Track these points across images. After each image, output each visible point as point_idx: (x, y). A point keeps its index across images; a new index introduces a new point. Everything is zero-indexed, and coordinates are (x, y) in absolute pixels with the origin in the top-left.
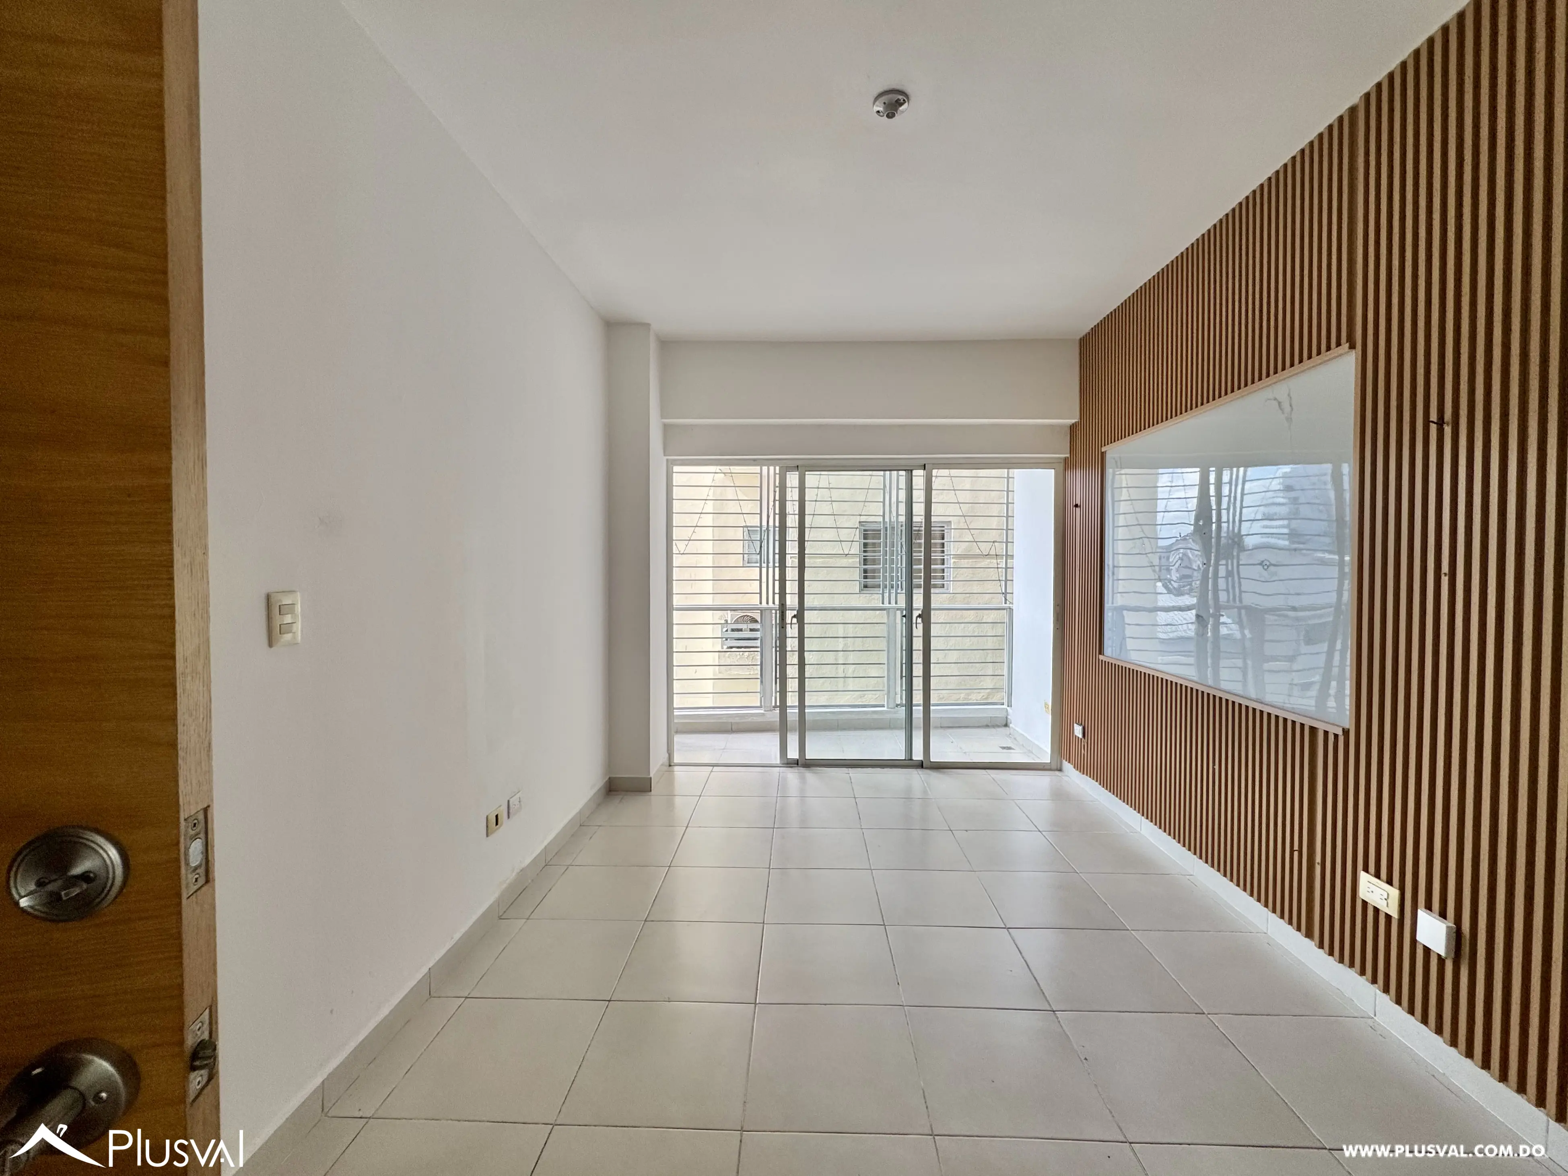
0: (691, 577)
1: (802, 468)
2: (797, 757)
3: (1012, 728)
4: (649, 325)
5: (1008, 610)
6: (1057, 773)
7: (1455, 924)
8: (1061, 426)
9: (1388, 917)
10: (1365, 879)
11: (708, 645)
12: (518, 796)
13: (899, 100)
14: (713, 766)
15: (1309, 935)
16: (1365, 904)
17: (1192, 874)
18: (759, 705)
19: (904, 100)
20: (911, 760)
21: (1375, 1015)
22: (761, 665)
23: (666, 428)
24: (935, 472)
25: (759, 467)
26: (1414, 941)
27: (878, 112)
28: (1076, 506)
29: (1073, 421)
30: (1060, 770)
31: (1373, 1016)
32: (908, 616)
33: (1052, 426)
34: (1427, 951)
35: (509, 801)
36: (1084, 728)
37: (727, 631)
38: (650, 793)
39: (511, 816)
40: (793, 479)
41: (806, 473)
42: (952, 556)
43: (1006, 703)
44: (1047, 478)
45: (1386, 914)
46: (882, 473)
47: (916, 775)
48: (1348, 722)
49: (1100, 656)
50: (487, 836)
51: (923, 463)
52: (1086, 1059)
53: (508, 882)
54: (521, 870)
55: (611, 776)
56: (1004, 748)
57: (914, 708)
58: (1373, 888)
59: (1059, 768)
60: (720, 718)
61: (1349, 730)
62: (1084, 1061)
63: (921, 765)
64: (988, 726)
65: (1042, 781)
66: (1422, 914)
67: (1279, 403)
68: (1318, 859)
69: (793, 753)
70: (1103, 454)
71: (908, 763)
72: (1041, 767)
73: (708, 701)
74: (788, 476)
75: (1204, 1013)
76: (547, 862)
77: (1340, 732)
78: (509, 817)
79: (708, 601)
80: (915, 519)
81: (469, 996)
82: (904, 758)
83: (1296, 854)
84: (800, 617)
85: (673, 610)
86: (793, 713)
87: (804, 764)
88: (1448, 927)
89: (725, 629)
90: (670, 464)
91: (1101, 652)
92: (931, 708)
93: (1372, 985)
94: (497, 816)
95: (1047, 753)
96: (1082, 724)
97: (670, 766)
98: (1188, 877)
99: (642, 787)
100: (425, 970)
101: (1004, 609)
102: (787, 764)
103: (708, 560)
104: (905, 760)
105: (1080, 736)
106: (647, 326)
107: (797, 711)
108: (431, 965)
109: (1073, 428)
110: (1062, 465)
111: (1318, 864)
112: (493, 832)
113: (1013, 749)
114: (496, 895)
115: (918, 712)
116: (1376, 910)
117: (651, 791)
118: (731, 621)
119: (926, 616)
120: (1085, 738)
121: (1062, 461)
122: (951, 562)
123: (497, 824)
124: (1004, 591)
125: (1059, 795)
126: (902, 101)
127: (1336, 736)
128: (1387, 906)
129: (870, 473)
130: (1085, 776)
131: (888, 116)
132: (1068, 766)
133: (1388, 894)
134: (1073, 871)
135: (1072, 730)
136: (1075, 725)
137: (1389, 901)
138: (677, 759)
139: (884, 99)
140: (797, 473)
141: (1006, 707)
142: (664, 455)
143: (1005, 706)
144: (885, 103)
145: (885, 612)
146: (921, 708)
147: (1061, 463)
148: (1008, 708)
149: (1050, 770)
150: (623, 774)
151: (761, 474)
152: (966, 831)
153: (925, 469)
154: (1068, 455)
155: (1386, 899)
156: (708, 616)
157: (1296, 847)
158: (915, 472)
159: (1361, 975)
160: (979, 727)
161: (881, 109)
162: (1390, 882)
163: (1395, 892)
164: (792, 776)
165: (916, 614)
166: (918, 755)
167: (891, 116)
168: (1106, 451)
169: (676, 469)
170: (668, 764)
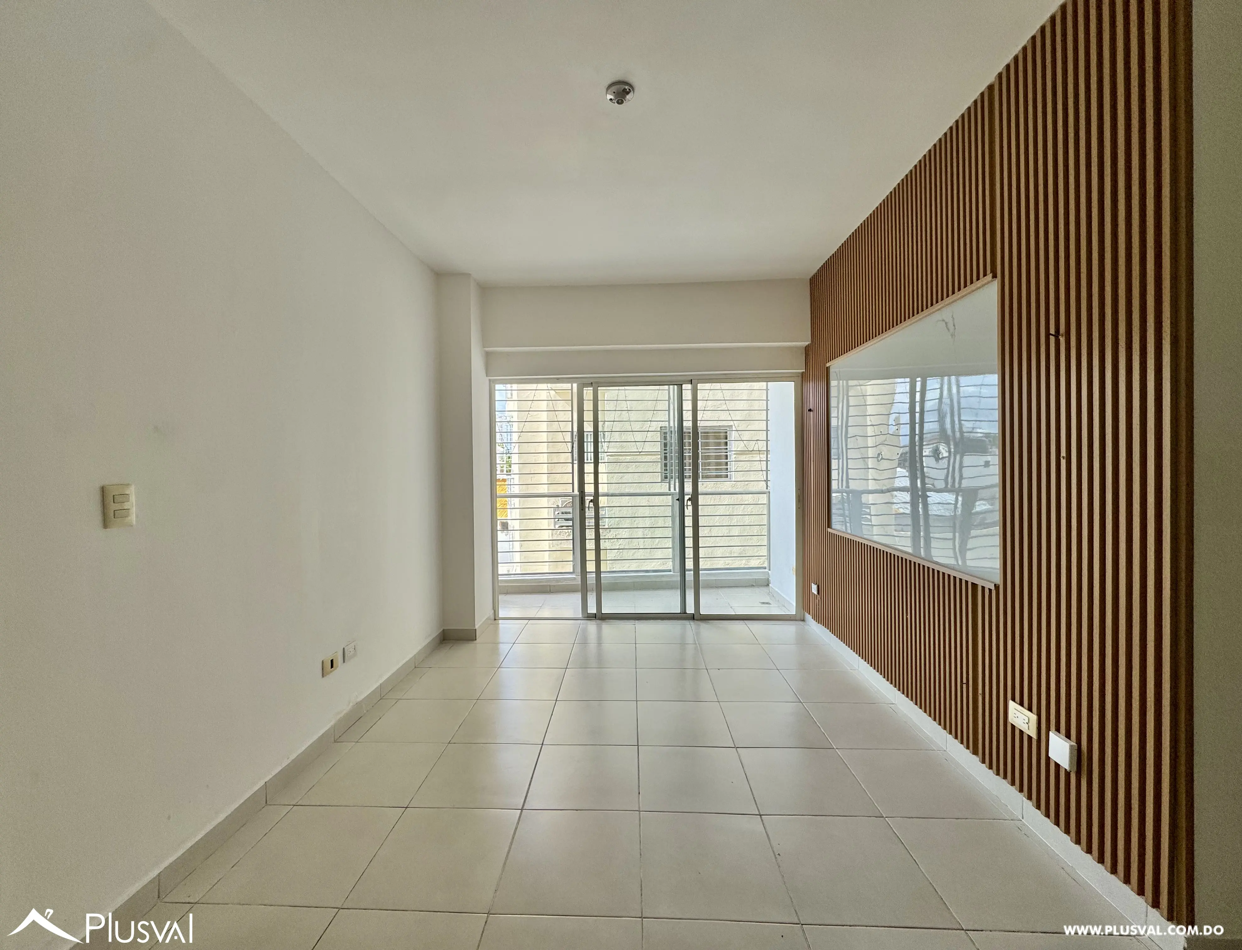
0: (530, 471)
1: (595, 384)
2: (595, 612)
3: (771, 587)
4: (470, 274)
5: (768, 494)
6: (801, 623)
7: (1076, 743)
8: (797, 348)
9: (1030, 738)
10: (1013, 706)
11: (545, 524)
12: (353, 645)
13: (625, 89)
14: (529, 620)
15: (975, 752)
16: (1013, 727)
17: (894, 703)
18: (572, 571)
19: (629, 90)
20: (685, 613)
21: (1023, 818)
22: (573, 539)
23: (488, 356)
24: (700, 386)
25: (570, 384)
26: (1048, 759)
27: (611, 99)
28: (810, 410)
29: (807, 343)
30: (803, 620)
31: (1021, 819)
32: (681, 500)
33: (790, 348)
34: (1057, 766)
35: (344, 649)
36: (818, 586)
37: (558, 514)
38: (475, 642)
39: (346, 661)
40: (588, 393)
41: (599, 388)
42: (733, 452)
43: (768, 568)
44: (788, 389)
45: (1028, 735)
46: (666, 387)
47: (690, 626)
48: (999, 580)
49: (828, 529)
50: (323, 676)
51: (690, 378)
52: (779, 854)
53: (345, 712)
54: (357, 704)
55: (445, 628)
56: (763, 603)
57: (687, 572)
58: (1018, 714)
59: (802, 619)
60: (540, 582)
61: (999, 586)
62: (777, 856)
63: (692, 617)
64: (753, 586)
65: (789, 630)
66: (1053, 735)
67: (946, 323)
68: (980, 691)
69: (592, 610)
70: (828, 369)
71: (683, 616)
72: (788, 618)
73: (546, 569)
74: (585, 392)
75: (883, 817)
76: (382, 696)
77: (993, 588)
78: (344, 662)
79: (544, 489)
80: (685, 424)
81: (297, 804)
82: (680, 612)
83: (964, 686)
84: (595, 501)
85: (497, 498)
86: (591, 578)
87: (600, 617)
88: (1071, 746)
89: (557, 513)
90: (492, 383)
91: (829, 526)
92: (700, 572)
93: (1020, 793)
94: (332, 661)
95: (793, 605)
96: (817, 583)
97: (495, 620)
98: (890, 705)
99: (468, 636)
100: (262, 783)
101: (765, 493)
102: (588, 617)
103: (544, 458)
104: (680, 613)
105: (816, 593)
106: (466, 275)
107: (595, 576)
108: (267, 779)
109: (807, 349)
110: (800, 378)
111: (980, 694)
112: (328, 673)
113: (770, 604)
114: (332, 723)
115: (690, 576)
116: (1021, 732)
117: (476, 639)
118: (562, 505)
119: (694, 499)
120: (819, 595)
121: (800, 375)
122: (732, 457)
123: (332, 667)
124: (765, 479)
125: (802, 640)
126: (628, 90)
127: (990, 590)
128: (1029, 729)
129: (657, 387)
130: (819, 624)
131: (618, 103)
132: (809, 617)
133: (1029, 719)
134: (798, 701)
135: (810, 588)
136: (812, 584)
137: (1029, 724)
138: (502, 614)
139: (614, 88)
140: (592, 388)
141: (768, 571)
142: (487, 376)
143: (766, 570)
144: (614, 92)
145: (670, 496)
146: (692, 572)
147: (799, 376)
148: (769, 572)
149: (796, 620)
150: (453, 626)
151: (572, 389)
152: (719, 669)
153: (691, 384)
154: (804, 370)
155: (1027, 723)
156: (544, 502)
157: (965, 681)
158: (684, 386)
159: (1012, 786)
160: (746, 587)
161: (612, 97)
162: (1030, 709)
163: (1033, 717)
164: (592, 627)
165: (687, 497)
166: (690, 610)
167: (620, 102)
168: (830, 366)
169: (498, 387)
170: (493, 618)
